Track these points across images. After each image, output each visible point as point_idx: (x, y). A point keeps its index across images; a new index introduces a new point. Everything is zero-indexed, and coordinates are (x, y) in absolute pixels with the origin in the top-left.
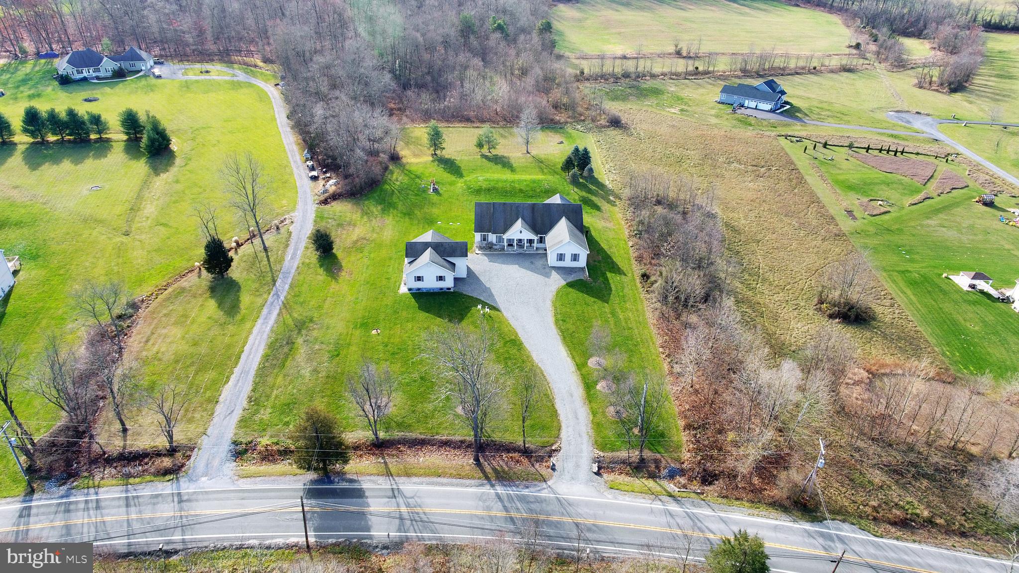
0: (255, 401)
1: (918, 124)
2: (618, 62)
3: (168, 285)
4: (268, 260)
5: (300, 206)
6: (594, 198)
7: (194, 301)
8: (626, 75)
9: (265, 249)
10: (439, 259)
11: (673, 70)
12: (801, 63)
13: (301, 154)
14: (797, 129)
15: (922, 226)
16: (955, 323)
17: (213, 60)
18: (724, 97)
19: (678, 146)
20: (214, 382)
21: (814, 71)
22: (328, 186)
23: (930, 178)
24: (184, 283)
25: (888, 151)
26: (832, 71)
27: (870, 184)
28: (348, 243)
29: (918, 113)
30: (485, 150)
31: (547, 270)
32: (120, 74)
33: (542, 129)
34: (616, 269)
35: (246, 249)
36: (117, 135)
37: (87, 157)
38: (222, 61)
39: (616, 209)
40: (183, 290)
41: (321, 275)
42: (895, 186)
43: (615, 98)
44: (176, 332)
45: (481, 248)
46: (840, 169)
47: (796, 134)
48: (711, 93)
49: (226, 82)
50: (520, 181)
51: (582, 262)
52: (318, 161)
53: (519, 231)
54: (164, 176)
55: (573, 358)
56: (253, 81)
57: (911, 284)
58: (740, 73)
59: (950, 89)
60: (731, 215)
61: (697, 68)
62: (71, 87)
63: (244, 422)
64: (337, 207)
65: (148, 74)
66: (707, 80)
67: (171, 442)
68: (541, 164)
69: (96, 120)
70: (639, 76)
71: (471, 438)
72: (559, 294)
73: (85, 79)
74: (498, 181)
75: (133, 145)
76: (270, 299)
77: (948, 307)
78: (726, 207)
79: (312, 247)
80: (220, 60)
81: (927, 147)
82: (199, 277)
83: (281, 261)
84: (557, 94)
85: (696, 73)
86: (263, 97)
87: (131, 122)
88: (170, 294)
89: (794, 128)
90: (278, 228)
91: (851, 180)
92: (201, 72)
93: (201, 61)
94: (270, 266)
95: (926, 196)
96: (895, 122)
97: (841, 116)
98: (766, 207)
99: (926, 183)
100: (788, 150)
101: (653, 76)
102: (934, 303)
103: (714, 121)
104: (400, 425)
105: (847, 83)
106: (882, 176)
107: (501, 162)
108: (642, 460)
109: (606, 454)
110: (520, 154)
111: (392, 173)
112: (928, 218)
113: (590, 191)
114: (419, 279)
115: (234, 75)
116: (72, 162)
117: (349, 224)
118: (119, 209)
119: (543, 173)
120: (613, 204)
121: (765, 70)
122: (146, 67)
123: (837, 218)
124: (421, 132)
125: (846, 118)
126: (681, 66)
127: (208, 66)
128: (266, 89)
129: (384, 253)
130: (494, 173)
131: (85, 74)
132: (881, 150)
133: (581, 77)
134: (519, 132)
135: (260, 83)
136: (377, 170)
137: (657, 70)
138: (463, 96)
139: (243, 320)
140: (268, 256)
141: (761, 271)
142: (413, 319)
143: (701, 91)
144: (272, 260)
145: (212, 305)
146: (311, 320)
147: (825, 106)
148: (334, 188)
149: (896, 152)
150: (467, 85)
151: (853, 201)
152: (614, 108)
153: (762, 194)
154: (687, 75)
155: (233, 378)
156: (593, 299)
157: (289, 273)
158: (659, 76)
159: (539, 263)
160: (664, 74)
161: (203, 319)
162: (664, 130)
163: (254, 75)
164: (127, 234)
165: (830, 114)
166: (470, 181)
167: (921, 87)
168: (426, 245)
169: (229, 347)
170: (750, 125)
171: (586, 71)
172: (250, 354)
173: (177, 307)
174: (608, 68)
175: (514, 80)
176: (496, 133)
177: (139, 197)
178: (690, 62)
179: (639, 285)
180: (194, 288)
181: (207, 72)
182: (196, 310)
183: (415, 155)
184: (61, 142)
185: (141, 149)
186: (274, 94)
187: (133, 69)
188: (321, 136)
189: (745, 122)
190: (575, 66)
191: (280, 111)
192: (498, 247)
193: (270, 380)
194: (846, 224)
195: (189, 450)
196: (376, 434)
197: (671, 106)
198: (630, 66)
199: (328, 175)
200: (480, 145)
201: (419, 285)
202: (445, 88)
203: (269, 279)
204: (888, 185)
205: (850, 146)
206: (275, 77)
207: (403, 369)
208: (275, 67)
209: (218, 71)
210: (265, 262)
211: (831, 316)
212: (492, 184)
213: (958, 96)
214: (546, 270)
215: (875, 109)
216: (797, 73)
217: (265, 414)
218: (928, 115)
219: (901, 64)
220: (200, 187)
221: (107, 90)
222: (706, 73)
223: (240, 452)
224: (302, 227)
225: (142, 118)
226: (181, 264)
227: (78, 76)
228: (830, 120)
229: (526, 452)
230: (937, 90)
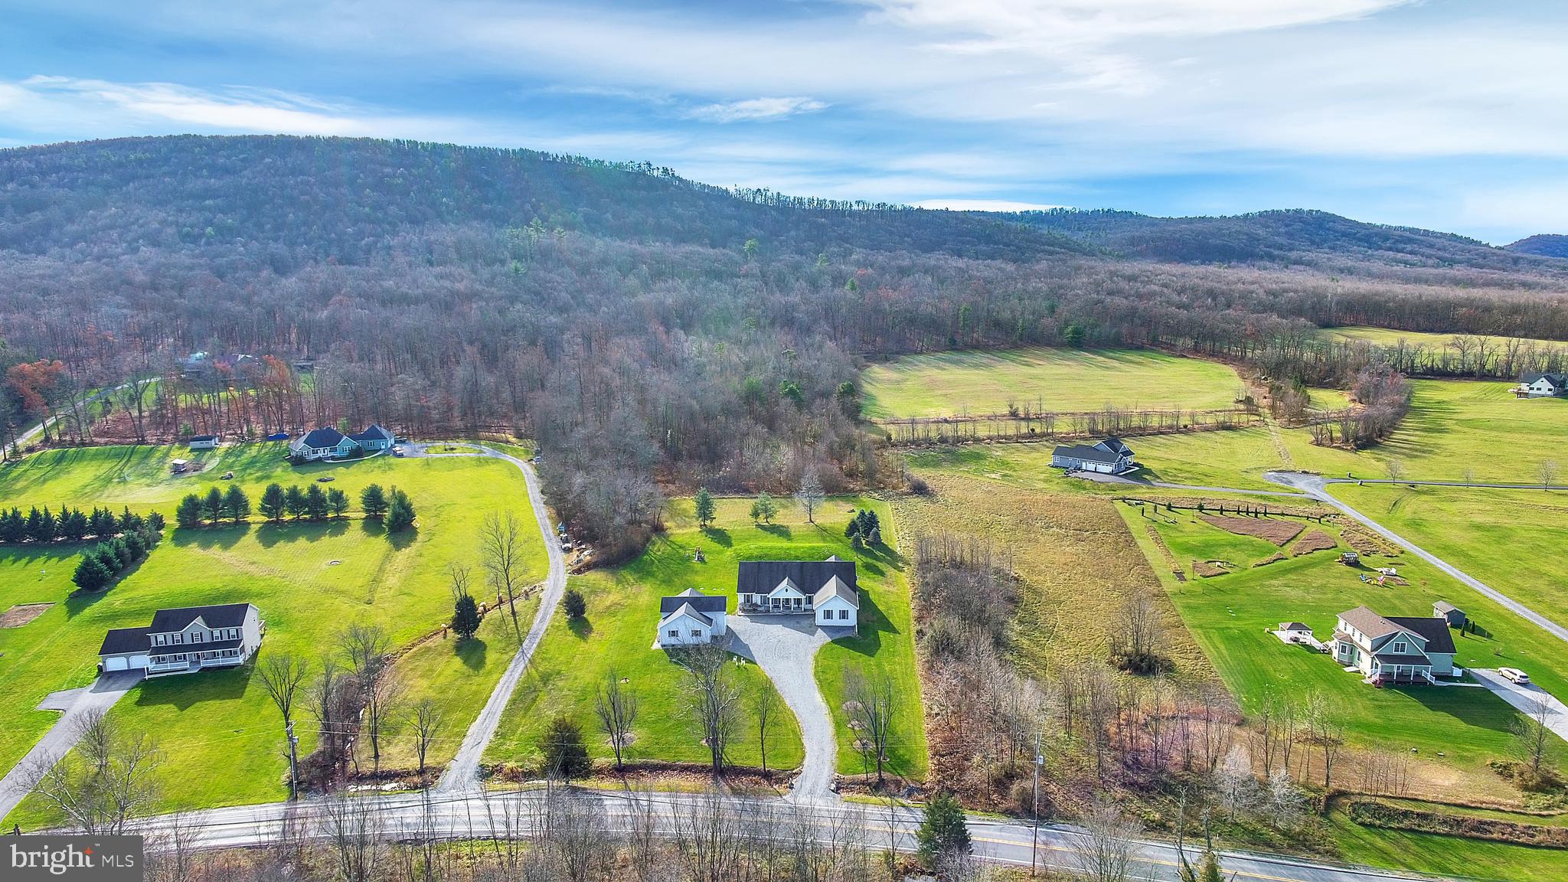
0: (501, 735)
1: (1301, 484)
2: (933, 427)
3: (413, 645)
4: (516, 623)
5: (551, 575)
6: (879, 564)
7: (440, 659)
8: (943, 440)
9: (514, 613)
10: (695, 612)
11: (1002, 433)
12: (1168, 421)
13: (554, 528)
14: (1142, 492)
15: (1262, 586)
16: (1263, 673)
17: (458, 437)
18: (1058, 460)
19: (989, 511)
20: (461, 721)
21: (1186, 430)
22: (582, 557)
23: (1292, 539)
24: (429, 643)
25: (1248, 513)
26: (1207, 430)
27: (1213, 546)
28: (601, 608)
29: (1304, 472)
30: (762, 520)
31: (813, 629)
32: (357, 454)
33: (831, 498)
34: (890, 628)
35: (495, 614)
36: (356, 511)
37: (325, 535)
38: (467, 438)
39: (904, 574)
40: (428, 649)
41: (571, 636)
42: (1243, 547)
43: (925, 464)
44: (424, 683)
45: (744, 610)
46: (1181, 531)
47: (1138, 496)
48: (1043, 458)
49: (472, 459)
50: (796, 548)
51: (852, 620)
52: (573, 533)
53: (785, 591)
54: (405, 551)
55: (828, 702)
56: (503, 457)
57: (1227, 639)
58: (1087, 434)
59: (1356, 445)
60: (1035, 578)
61: (1033, 430)
62: (304, 468)
63: (490, 751)
64: (592, 576)
65: (391, 452)
66: (1045, 443)
67: (422, 764)
68: (823, 532)
69: (338, 497)
70: (959, 440)
71: (710, 764)
72: (823, 649)
73: (319, 460)
74: (771, 548)
75: (373, 524)
76: (517, 656)
77: (1260, 659)
78: (1032, 570)
79: (563, 610)
80: (466, 437)
81: (1301, 508)
82: (445, 637)
83: (529, 624)
84: (854, 461)
85: (1032, 435)
86: (514, 473)
87: (373, 499)
88: (415, 652)
89: (1137, 491)
90: (527, 595)
91: (1191, 542)
92: (446, 450)
93: (445, 439)
94: (517, 629)
95: (1278, 556)
96: (1273, 482)
97: (1203, 477)
98: (1080, 569)
99: (1284, 544)
100: (1123, 514)
101: (977, 440)
102: (1246, 656)
103: (1041, 485)
104: (641, 754)
105: (1221, 443)
106: (1230, 537)
107: (781, 532)
108: (882, 780)
109: (846, 777)
110: (802, 524)
111: (654, 544)
112: (1272, 579)
113: (877, 558)
114: (674, 634)
115: (481, 452)
116: (308, 539)
117: (604, 591)
118: (360, 581)
119: (824, 540)
120: (901, 570)
121: (1120, 430)
122: (386, 446)
123: (1162, 580)
124: (689, 504)
125: (1208, 480)
126: (1010, 428)
127: (453, 444)
128: (518, 465)
129: (638, 616)
130: (768, 542)
131: (320, 454)
132: (1239, 512)
133: (888, 443)
134: (800, 501)
135: (509, 458)
136: (638, 539)
137: (982, 432)
138: (741, 466)
139: (489, 673)
140: (515, 620)
141: (1055, 630)
142: (665, 670)
143: (1035, 455)
144: (519, 623)
145: (457, 662)
146: (558, 673)
147: (1186, 467)
148: (588, 558)
149: (1256, 513)
150: (747, 453)
151: (1186, 562)
152: (919, 474)
153: (1079, 558)
154: (1019, 438)
155: (480, 717)
156: (859, 654)
157: (537, 634)
158: (984, 440)
159: (805, 623)
160: (990, 438)
161: (449, 671)
162: (978, 495)
163: (503, 450)
164: (369, 603)
165: (1190, 475)
166: (741, 549)
167: (1318, 445)
168: (683, 600)
169: (476, 693)
170: (1084, 489)
171: (893, 437)
172: (497, 699)
173: (424, 664)
174: (920, 432)
175: (806, 447)
176: (774, 504)
177: (381, 570)
178: (1023, 424)
179: (914, 642)
180: (439, 648)
181: (452, 449)
182: (442, 665)
183: (679, 527)
184: (296, 522)
185: (383, 526)
186: (528, 470)
187: (372, 448)
188: (579, 506)
189: (1079, 486)
190: (881, 432)
191: (532, 487)
192: (762, 609)
193: (517, 720)
194: (1170, 585)
195: (438, 771)
196: (619, 760)
197: (993, 472)
198: (948, 430)
199: (583, 546)
200: (756, 514)
201: (673, 641)
202: (721, 458)
203: (516, 638)
204: (1235, 546)
205: (1201, 508)
206: (527, 452)
207: (651, 710)
208: (529, 442)
209: (463, 449)
210: (512, 625)
211: (1122, 668)
212: (765, 551)
213: (1365, 454)
214: (811, 630)
215: (1251, 469)
216: (1162, 433)
217: (511, 745)
218: (1318, 474)
219: (1299, 419)
220: (445, 560)
221: (341, 470)
222: (1043, 435)
223: (485, 773)
224: (552, 594)
225: (386, 494)
226: (426, 627)
227: (313, 457)
228: (1189, 482)
229: (767, 775)
230: (1339, 448)
